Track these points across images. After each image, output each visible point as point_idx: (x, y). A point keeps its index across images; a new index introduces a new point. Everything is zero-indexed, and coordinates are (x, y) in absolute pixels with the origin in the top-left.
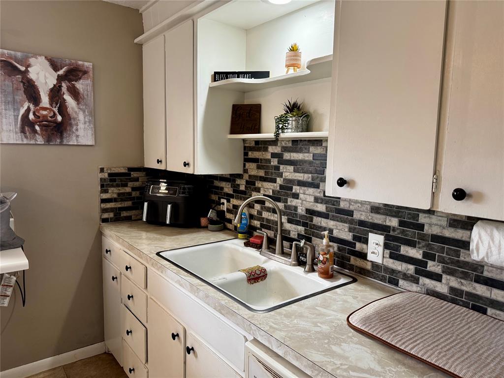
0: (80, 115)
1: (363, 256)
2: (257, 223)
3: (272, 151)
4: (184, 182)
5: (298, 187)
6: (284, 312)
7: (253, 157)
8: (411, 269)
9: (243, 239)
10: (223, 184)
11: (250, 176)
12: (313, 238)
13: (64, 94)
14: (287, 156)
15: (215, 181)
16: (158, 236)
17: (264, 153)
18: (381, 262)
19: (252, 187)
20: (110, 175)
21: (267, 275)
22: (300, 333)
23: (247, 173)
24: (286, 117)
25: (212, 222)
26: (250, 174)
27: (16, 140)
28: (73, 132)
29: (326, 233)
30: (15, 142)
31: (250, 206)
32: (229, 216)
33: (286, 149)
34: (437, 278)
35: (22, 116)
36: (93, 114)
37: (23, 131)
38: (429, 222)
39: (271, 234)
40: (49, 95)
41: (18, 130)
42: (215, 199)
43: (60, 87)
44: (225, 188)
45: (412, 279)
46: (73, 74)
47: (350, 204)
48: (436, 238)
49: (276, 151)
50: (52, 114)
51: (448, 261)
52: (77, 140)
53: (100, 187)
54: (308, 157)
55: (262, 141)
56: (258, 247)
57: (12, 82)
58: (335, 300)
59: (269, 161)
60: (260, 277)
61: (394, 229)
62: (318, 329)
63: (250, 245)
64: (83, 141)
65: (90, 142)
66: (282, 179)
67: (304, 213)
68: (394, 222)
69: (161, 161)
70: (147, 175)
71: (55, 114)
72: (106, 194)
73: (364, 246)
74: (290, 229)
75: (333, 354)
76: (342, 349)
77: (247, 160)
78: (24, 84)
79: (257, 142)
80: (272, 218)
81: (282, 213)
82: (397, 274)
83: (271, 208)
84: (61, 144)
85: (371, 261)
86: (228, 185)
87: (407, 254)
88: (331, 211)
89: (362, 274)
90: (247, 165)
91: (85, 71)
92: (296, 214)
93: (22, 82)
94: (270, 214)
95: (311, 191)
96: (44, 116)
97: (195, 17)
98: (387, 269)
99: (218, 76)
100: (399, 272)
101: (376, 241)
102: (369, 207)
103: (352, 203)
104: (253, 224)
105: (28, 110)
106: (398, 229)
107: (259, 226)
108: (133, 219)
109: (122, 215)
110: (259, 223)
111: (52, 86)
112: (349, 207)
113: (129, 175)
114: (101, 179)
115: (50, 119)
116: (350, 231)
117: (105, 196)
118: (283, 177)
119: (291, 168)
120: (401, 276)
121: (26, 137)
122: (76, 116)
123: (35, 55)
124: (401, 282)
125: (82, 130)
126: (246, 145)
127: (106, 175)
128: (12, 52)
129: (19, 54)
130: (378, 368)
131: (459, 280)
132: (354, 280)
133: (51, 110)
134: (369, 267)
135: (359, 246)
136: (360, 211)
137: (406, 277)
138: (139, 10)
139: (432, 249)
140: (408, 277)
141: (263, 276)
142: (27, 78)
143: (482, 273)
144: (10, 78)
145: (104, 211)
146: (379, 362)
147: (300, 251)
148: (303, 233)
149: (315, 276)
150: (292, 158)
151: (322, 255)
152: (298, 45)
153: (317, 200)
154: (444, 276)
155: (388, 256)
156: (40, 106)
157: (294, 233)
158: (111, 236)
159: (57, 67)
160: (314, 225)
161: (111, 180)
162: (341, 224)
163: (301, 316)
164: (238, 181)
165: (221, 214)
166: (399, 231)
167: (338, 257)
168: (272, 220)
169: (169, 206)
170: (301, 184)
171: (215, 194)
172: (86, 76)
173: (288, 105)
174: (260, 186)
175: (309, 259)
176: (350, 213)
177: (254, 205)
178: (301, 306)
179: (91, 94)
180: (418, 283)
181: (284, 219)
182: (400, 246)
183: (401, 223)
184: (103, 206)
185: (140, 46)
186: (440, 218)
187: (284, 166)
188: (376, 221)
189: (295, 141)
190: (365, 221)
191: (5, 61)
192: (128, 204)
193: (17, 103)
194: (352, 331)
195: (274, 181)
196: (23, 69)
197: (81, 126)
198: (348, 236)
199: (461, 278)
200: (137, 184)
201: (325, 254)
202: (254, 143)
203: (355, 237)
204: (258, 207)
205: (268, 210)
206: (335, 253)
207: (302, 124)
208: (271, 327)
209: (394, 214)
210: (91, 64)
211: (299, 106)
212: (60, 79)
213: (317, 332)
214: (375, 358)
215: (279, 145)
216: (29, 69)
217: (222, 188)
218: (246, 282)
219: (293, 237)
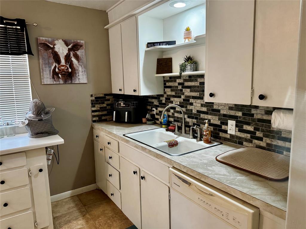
0: (80, 68)
1: (226, 132)
2: (171, 119)
3: (179, 82)
4: (133, 100)
5: (193, 100)
6: (186, 156)
7: (169, 85)
8: (249, 136)
9: (165, 128)
10: (153, 100)
11: (167, 95)
12: (201, 125)
13: (71, 58)
14: (187, 84)
15: (149, 99)
16: (122, 128)
17: (174, 83)
18: (234, 134)
19: (169, 101)
20: (96, 98)
21: (178, 143)
22: (194, 163)
23: (166, 94)
24: (185, 64)
25: (148, 120)
26: (167, 94)
27: (51, 82)
28: (77, 77)
29: (207, 121)
30: (50, 83)
31: (168, 110)
32: (157, 117)
33: (186, 80)
34: (260, 139)
35: (53, 70)
36: (86, 67)
37: (53, 78)
38: (256, 113)
39: (179, 124)
40: (65, 59)
41: (51, 77)
42: (149, 108)
43: (70, 54)
44: (154, 103)
45: (249, 141)
46: (75, 47)
47: (219, 106)
48: (260, 120)
49: (180, 82)
50: (66, 68)
51: (266, 131)
52: (79, 81)
53: (91, 104)
54: (197, 84)
55: (173, 77)
56: (173, 131)
57: (47, 53)
58: (211, 151)
59: (177, 87)
60: (174, 145)
61: (240, 117)
62: (202, 162)
63: (169, 130)
64: (82, 81)
65: (85, 81)
66: (184, 96)
67: (196, 112)
68: (240, 114)
69: (121, 90)
70: (114, 97)
71: (68, 68)
72: (94, 108)
73: (226, 127)
74: (189, 121)
75: (208, 170)
76: (213, 168)
77: (166, 87)
78: (53, 54)
79: (171, 77)
80: (180, 116)
81: (185, 113)
82: (242, 139)
83: (179, 111)
84: (71, 83)
85: (230, 134)
86: (156, 100)
87: (246, 129)
88: (209, 111)
89: (225, 141)
90: (166, 89)
91: (81, 45)
92: (192, 113)
93: (52, 53)
94: (178, 114)
95: (199, 101)
96: (63, 70)
97: (136, 16)
98: (237, 137)
99: (150, 45)
100: (243, 138)
101: (232, 124)
102: (228, 107)
103: (220, 106)
104: (170, 120)
105: (55, 67)
106: (242, 117)
107: (173, 121)
108: (108, 120)
109: (102, 119)
110: (173, 119)
111: (66, 54)
112: (218, 108)
113: (105, 98)
114: (91, 100)
115: (65, 71)
116: (219, 120)
117: (94, 109)
118: (185, 95)
119: (189, 90)
120: (244, 140)
121: (55, 81)
122: (78, 69)
123: (57, 39)
124: (244, 143)
125: (81, 76)
126: (165, 79)
127: (94, 98)
128: (47, 39)
129: (50, 39)
130: (228, 174)
131: (271, 139)
132: (221, 144)
133: (66, 66)
134: (228, 137)
135: (224, 127)
136: (224, 109)
137: (246, 140)
138: (106, 11)
139: (258, 126)
140: (248, 140)
141: (176, 144)
142: (54, 51)
143: (281, 135)
144: (47, 52)
145: (94, 116)
146: (228, 172)
147: (194, 132)
148: (196, 123)
149: (202, 143)
150: (189, 85)
151: (205, 132)
152: (189, 27)
153: (202, 105)
154: (264, 138)
155: (237, 131)
156: (61, 65)
157: (191, 123)
158: (98, 129)
159: (68, 44)
160: (201, 118)
161: (96, 101)
162: (214, 116)
163: (194, 157)
164: (161, 98)
165: (153, 116)
166: (242, 118)
167: (213, 133)
168: (180, 117)
169: (126, 113)
170: (194, 98)
171: (149, 106)
172: (81, 48)
173: (186, 58)
174: (173, 100)
175: (199, 135)
176: (219, 111)
177: (170, 110)
178: (195, 154)
179: (84, 57)
180: (252, 143)
181: (186, 116)
182: (243, 125)
183: (243, 114)
184: (93, 114)
185: (107, 30)
186: (261, 110)
187: (185, 89)
188: (231, 114)
189: (190, 76)
190: (226, 114)
191: (44, 43)
192: (105, 113)
193: (50, 64)
194: (218, 162)
195: (180, 97)
196: (52, 46)
197: (80, 73)
198: (218, 123)
199: (271, 138)
200: (109, 102)
201: (207, 131)
202: (169, 78)
203: (221, 123)
204: (172, 111)
205: (178, 112)
206: (212, 132)
207: (193, 67)
208: (180, 161)
209: (240, 110)
210: (84, 41)
211: (192, 58)
212: (70, 50)
213: (201, 163)
214: (227, 171)
215: (182, 78)
216: (55, 46)
217: (153, 103)
218: (168, 147)
219: (191, 125)
